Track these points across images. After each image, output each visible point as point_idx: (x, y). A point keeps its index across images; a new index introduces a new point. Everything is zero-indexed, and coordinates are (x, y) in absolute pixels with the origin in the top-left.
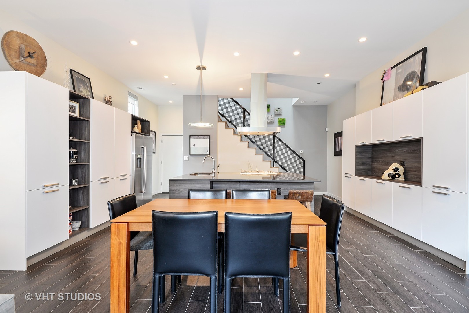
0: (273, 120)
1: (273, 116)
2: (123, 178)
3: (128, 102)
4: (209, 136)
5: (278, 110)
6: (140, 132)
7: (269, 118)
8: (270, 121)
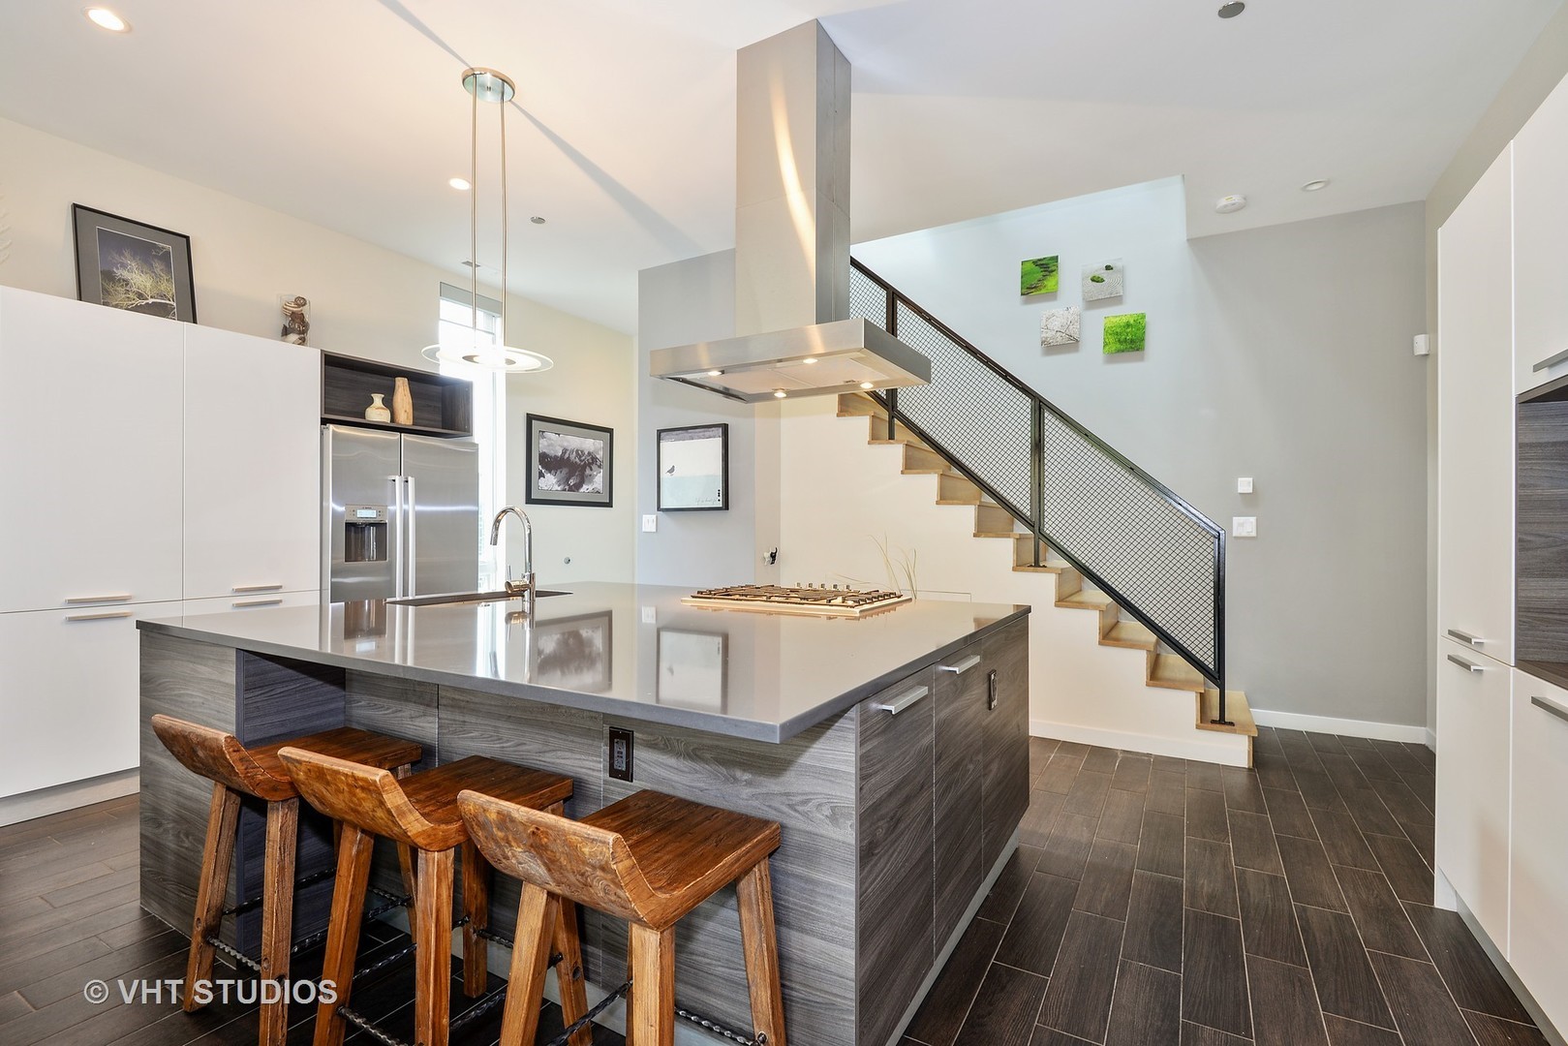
0: (1074, 331)
1: (1077, 306)
3: (438, 314)
4: (726, 428)
5: (1104, 274)
6: (405, 417)
7: (1056, 324)
8: (1059, 339)
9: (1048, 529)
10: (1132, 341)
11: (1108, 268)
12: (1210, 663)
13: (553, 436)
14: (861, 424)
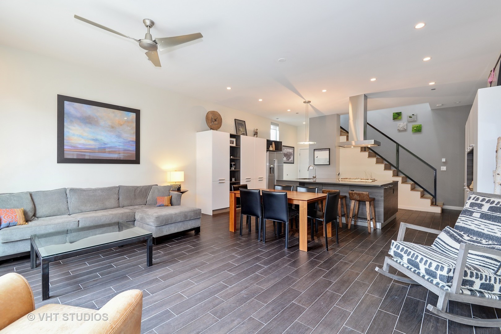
0: (405, 127)
1: (406, 123)
2: (261, 179)
3: (270, 129)
4: (329, 149)
5: (412, 116)
6: (274, 149)
7: (401, 126)
8: (402, 129)
9: (400, 169)
10: (418, 130)
11: (413, 115)
12: (433, 194)
13: (286, 149)
14: (366, 154)
